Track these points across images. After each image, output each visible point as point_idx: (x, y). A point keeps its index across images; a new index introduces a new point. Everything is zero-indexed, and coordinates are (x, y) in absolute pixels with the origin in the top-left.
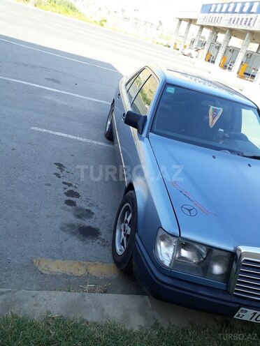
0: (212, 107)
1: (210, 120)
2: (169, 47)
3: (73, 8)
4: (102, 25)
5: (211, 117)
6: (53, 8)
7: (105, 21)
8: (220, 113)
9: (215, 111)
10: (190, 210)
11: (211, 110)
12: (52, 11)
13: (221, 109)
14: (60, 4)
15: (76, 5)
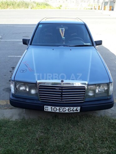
0: (60, 29)
1: (62, 35)
2: (92, 9)
3: (47, 5)
4: (60, 8)
5: (61, 33)
6: (39, 8)
7: (61, 6)
8: (64, 30)
9: (62, 30)
10: (23, 71)
11: (60, 30)
12: (38, 9)
13: (64, 28)
14: (41, 5)
15: (48, 3)
